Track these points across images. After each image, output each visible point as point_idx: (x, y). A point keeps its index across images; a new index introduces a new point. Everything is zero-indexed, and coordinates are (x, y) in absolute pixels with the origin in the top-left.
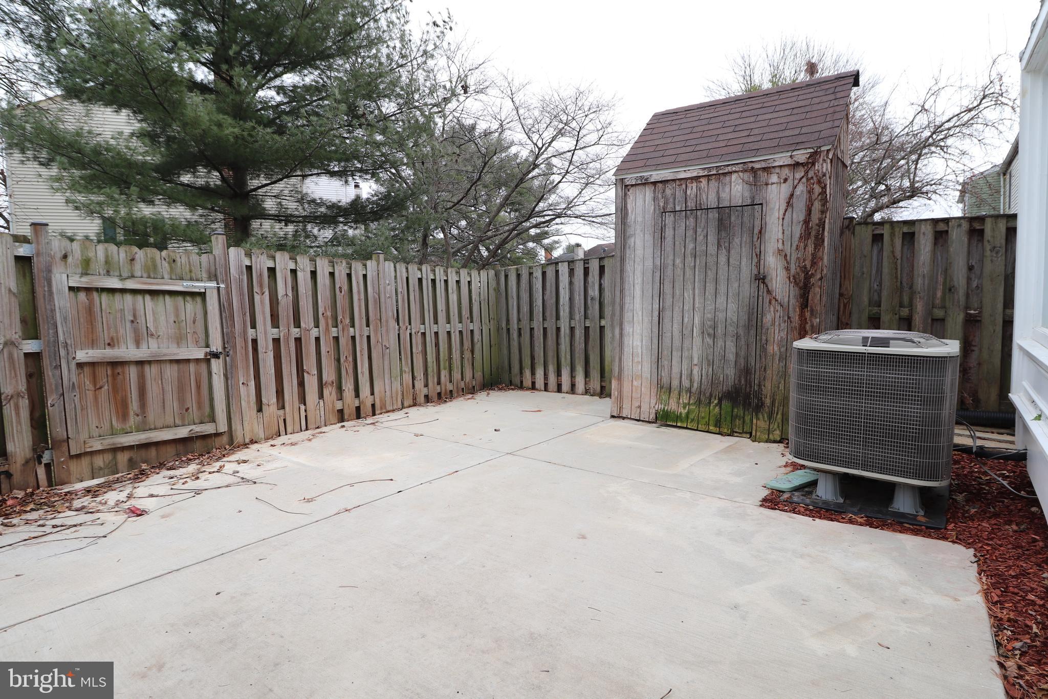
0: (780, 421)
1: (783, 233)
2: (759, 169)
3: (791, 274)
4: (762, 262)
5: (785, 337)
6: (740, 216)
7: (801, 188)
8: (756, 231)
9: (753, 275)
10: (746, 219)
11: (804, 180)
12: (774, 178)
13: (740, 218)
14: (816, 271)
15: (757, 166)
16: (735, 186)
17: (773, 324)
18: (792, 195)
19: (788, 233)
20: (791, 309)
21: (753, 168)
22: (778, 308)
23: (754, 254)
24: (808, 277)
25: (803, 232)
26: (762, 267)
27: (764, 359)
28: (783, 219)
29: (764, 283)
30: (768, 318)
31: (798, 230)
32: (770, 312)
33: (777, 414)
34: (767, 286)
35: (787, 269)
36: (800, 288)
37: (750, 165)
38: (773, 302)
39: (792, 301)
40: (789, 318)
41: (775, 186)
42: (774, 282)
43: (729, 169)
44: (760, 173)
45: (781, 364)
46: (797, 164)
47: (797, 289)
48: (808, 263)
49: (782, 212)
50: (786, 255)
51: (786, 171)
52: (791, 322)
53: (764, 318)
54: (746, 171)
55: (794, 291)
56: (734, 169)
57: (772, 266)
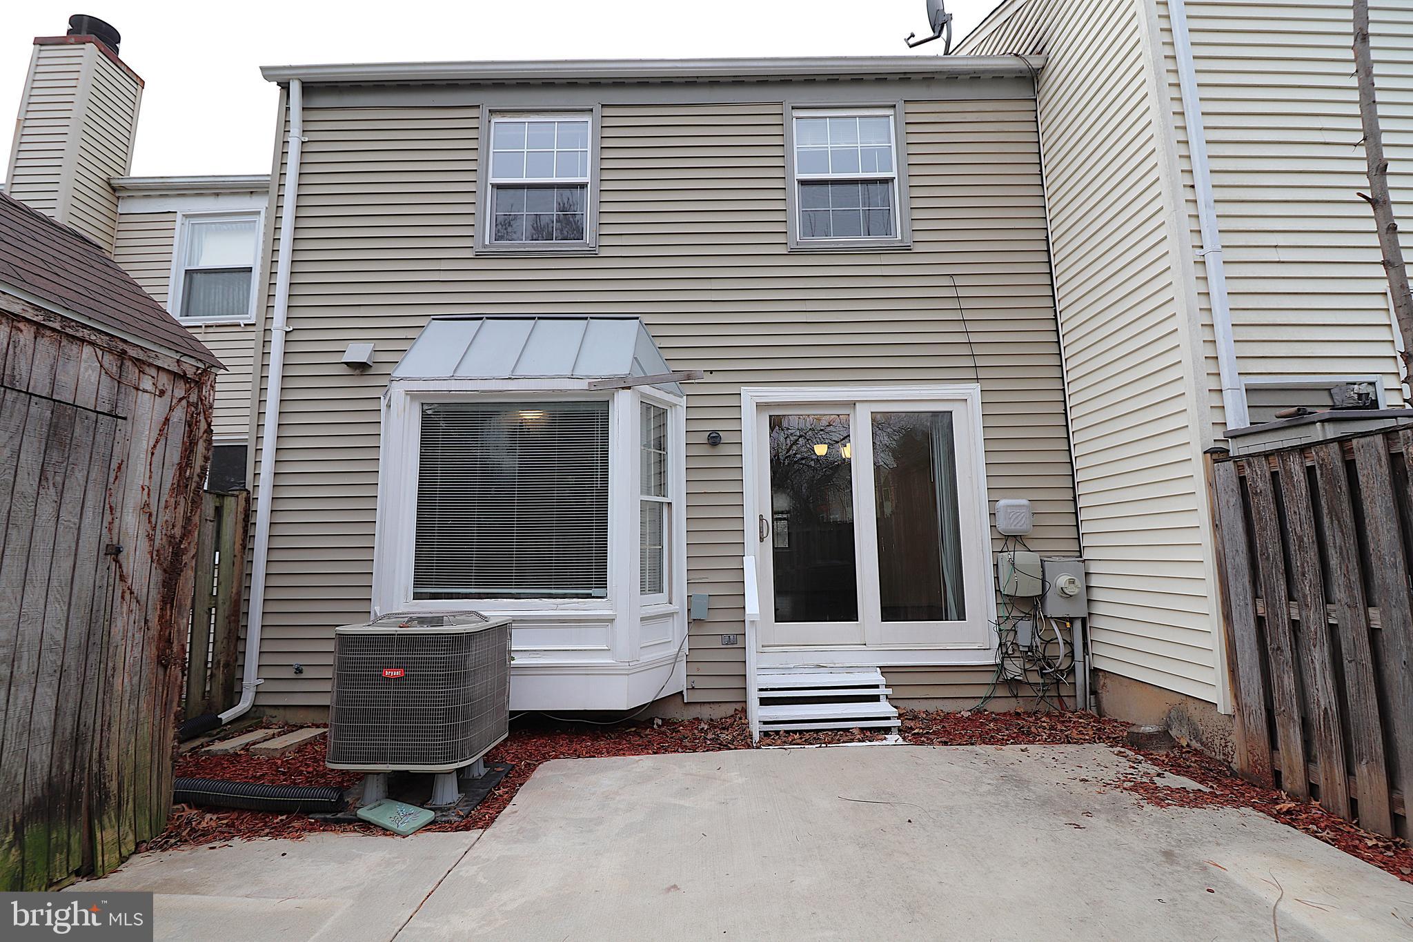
0: (131, 814)
1: (150, 477)
2: (132, 359)
3: (156, 548)
4: (117, 522)
5: (139, 656)
6: (92, 429)
7: (179, 415)
8: (114, 465)
9: (103, 546)
10: (100, 438)
11: (184, 403)
12: (147, 384)
13: (91, 433)
14: (189, 543)
15: (132, 352)
16: (86, 370)
17: (125, 637)
18: (167, 420)
19: (156, 478)
20: (149, 606)
21: (124, 352)
22: (134, 605)
23: (107, 506)
24: (178, 553)
25: (175, 481)
26: (115, 531)
27: (108, 707)
28: (153, 454)
29: (116, 561)
30: (119, 624)
31: (170, 476)
32: (122, 614)
33: (127, 804)
34: (120, 567)
35: (151, 538)
36: (165, 571)
37: (121, 346)
38: (127, 596)
39: (153, 593)
40: (146, 621)
41: (147, 396)
42: (131, 560)
43: (85, 333)
44: (128, 363)
45: (132, 707)
46: (183, 377)
47: (159, 571)
48: (178, 532)
49: (152, 444)
50: (150, 515)
51: (164, 379)
52: (148, 629)
53: (113, 626)
54: (110, 351)
55: (157, 576)
56: (93, 338)
57: (131, 531)
